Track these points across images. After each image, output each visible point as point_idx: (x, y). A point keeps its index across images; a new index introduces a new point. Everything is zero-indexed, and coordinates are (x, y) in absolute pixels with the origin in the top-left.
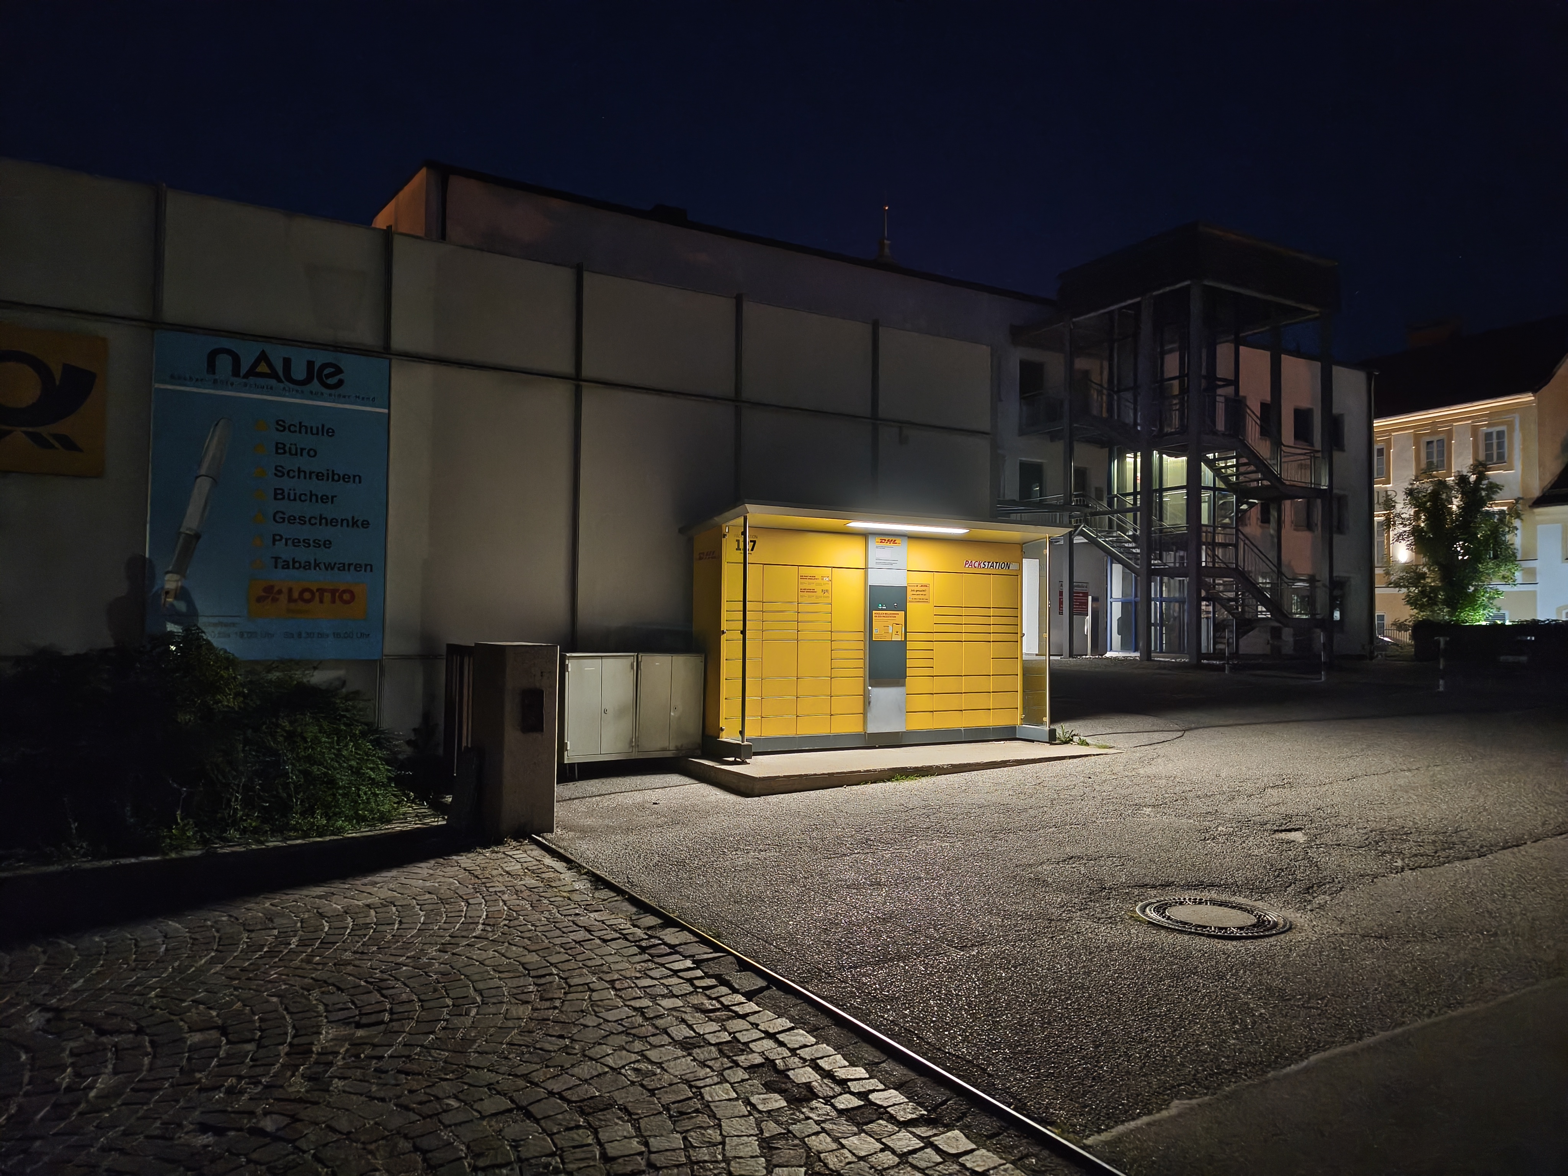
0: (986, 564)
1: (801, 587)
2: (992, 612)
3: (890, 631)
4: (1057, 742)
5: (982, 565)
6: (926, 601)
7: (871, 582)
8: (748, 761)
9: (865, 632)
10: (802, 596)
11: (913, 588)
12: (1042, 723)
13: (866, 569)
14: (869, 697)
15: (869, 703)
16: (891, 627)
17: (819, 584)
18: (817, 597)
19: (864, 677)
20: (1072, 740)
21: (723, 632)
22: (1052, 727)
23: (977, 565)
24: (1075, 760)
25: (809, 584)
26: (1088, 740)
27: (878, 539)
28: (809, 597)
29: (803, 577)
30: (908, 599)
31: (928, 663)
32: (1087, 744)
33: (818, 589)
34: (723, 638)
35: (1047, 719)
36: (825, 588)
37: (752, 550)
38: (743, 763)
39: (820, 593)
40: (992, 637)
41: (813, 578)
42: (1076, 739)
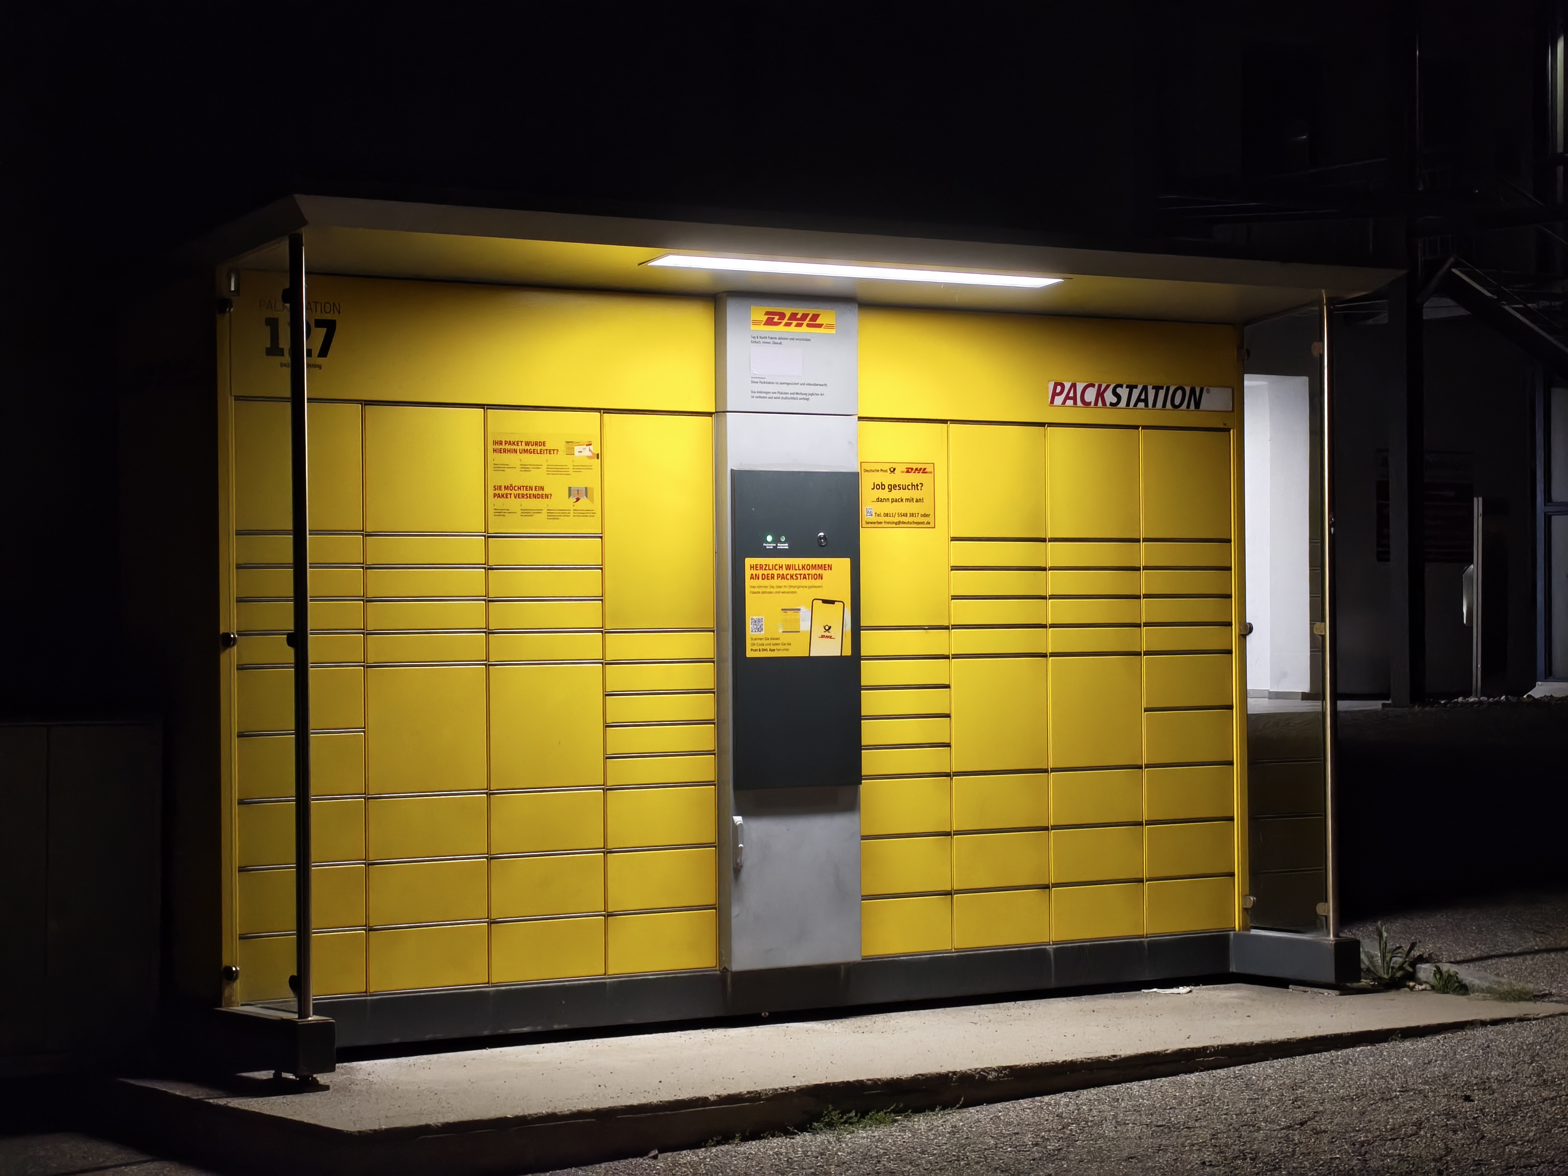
0: (1123, 392)
1: (497, 479)
2: (1143, 554)
3: (805, 626)
4: (1364, 982)
5: (1110, 397)
6: (925, 521)
7: (736, 460)
8: (322, 1078)
9: (717, 631)
10: (500, 513)
11: (880, 478)
12: (1314, 923)
13: (718, 414)
14: (738, 852)
15: (737, 870)
16: (805, 612)
17: (556, 470)
18: (552, 515)
19: (718, 784)
20: (1412, 976)
21: (228, 641)
22: (1346, 934)
23: (1091, 395)
24: (1423, 1044)
25: (525, 468)
26: (1467, 974)
27: (758, 313)
28: (526, 513)
29: (504, 446)
30: (865, 517)
31: (933, 730)
32: (1463, 989)
33: (557, 486)
34: (230, 658)
35: (1328, 909)
36: (579, 481)
37: (324, 352)
38: (307, 1086)
39: (561, 500)
40: (1146, 639)
41: (536, 447)
42: (1425, 971)
